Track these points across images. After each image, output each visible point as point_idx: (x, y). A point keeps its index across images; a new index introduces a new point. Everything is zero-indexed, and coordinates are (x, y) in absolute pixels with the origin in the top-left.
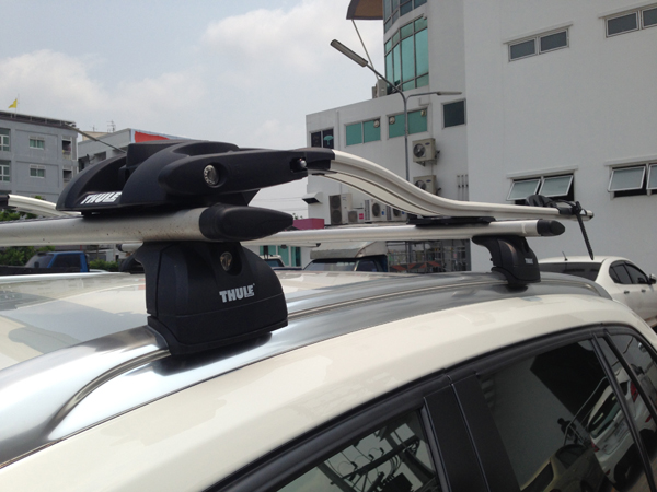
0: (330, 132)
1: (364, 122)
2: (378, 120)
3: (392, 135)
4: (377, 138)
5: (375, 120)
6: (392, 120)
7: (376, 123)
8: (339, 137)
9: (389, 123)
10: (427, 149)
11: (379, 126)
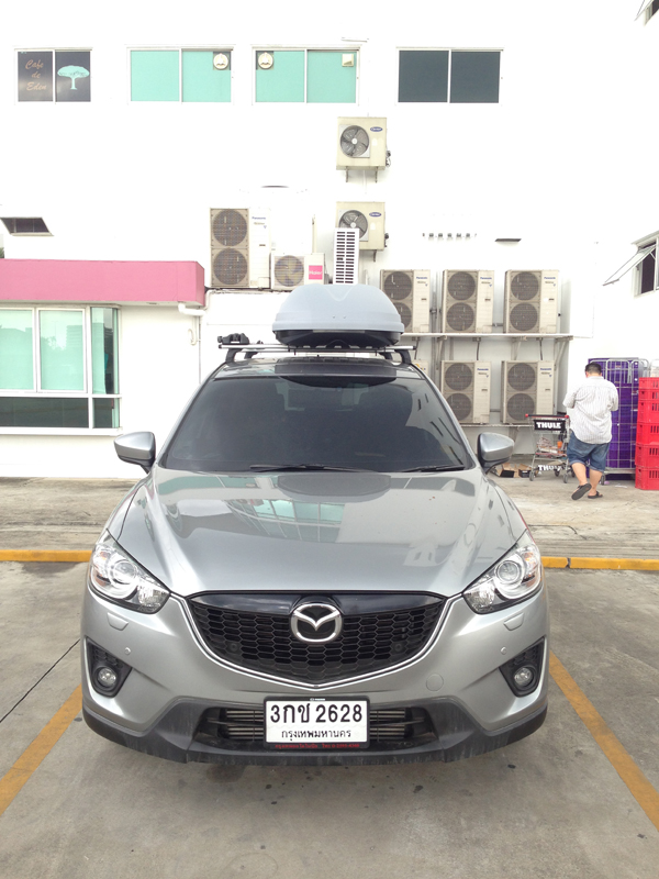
0: (81, 58)
1: (184, 52)
2: (228, 52)
3: (260, 97)
4: (223, 95)
5: (216, 52)
6: (265, 58)
7: (221, 59)
9: (257, 66)
10: (376, 142)
11: (229, 67)
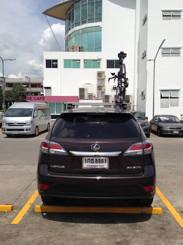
0: (56, 61)
1: (73, 60)
2: (79, 60)
3: (85, 67)
4: (79, 67)
5: (78, 60)
6: (85, 61)
7: (78, 61)
8: (60, 64)
9: (84, 62)
10: (103, 75)
11: (80, 63)
